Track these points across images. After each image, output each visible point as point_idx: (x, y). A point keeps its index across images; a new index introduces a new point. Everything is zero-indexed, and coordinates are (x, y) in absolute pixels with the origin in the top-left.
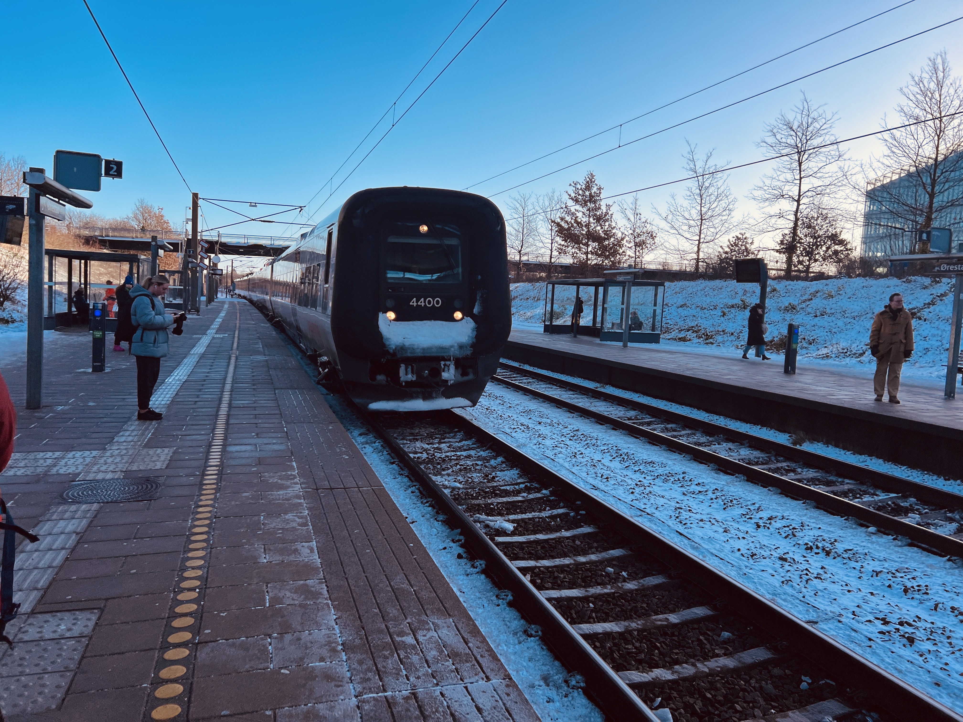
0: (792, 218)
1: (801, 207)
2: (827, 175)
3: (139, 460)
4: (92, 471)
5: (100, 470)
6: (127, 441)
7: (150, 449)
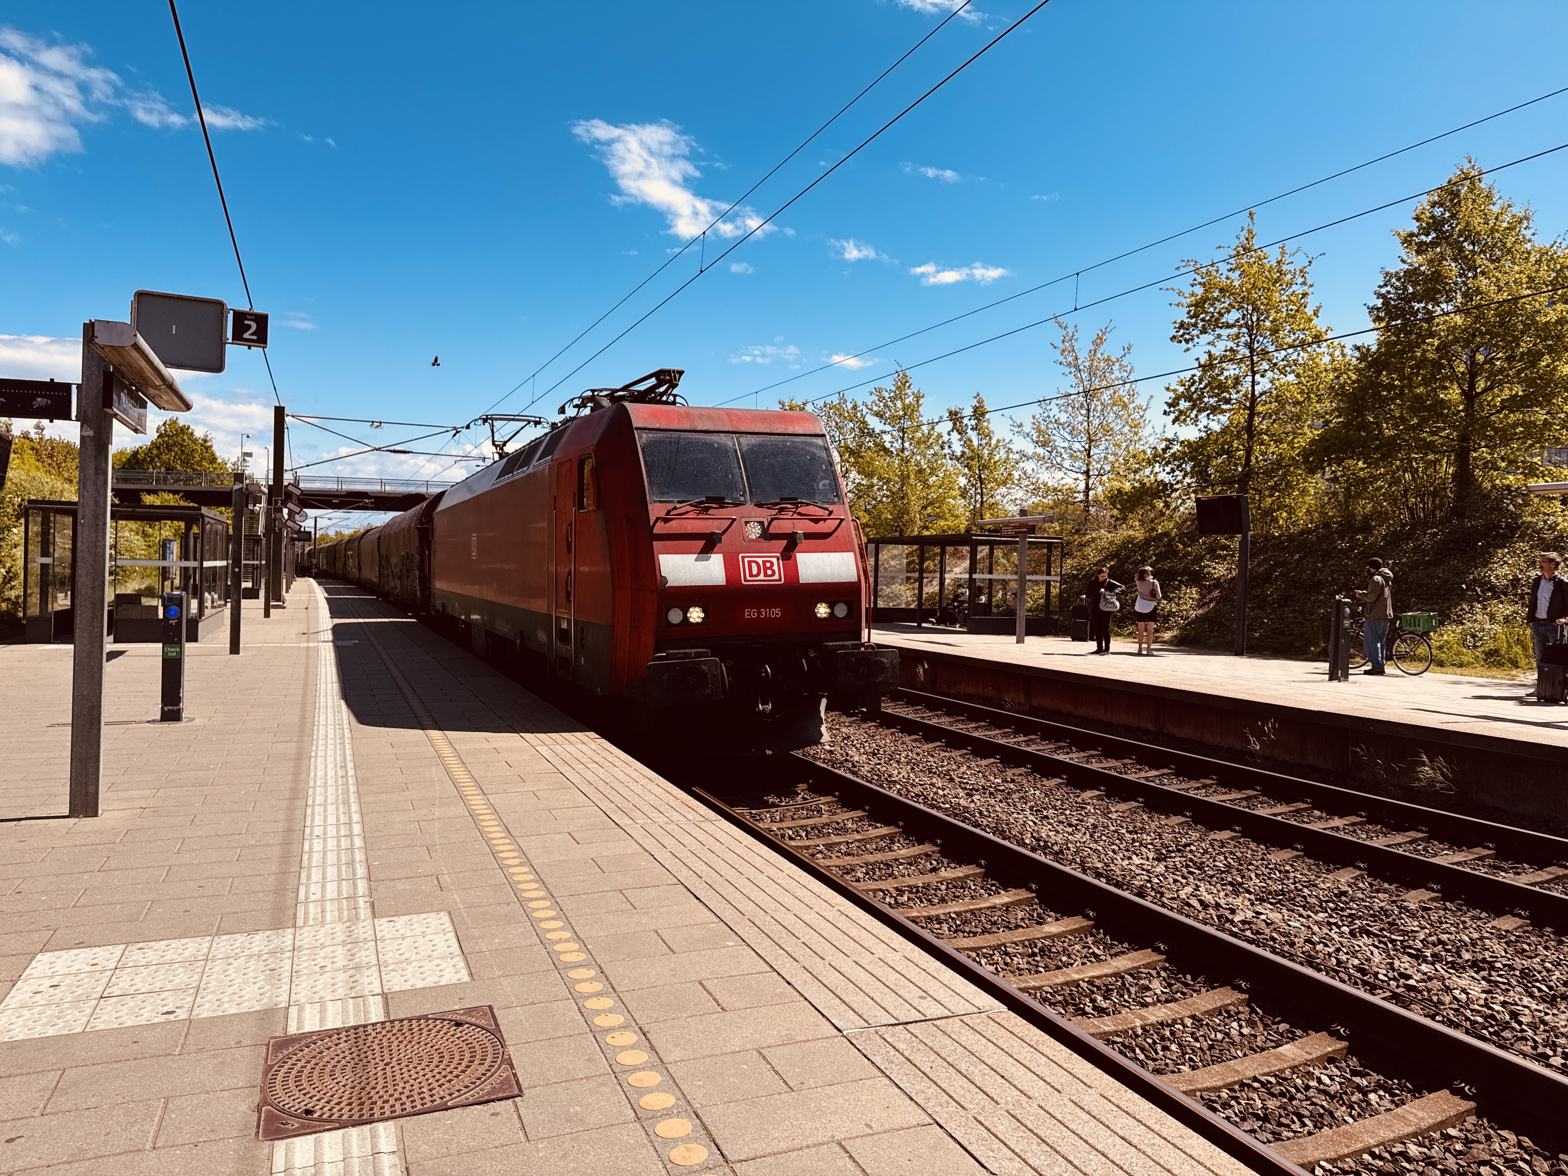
3: (391, 954)
4: (303, 1001)
5: (322, 993)
6: (329, 897)
7: (395, 919)
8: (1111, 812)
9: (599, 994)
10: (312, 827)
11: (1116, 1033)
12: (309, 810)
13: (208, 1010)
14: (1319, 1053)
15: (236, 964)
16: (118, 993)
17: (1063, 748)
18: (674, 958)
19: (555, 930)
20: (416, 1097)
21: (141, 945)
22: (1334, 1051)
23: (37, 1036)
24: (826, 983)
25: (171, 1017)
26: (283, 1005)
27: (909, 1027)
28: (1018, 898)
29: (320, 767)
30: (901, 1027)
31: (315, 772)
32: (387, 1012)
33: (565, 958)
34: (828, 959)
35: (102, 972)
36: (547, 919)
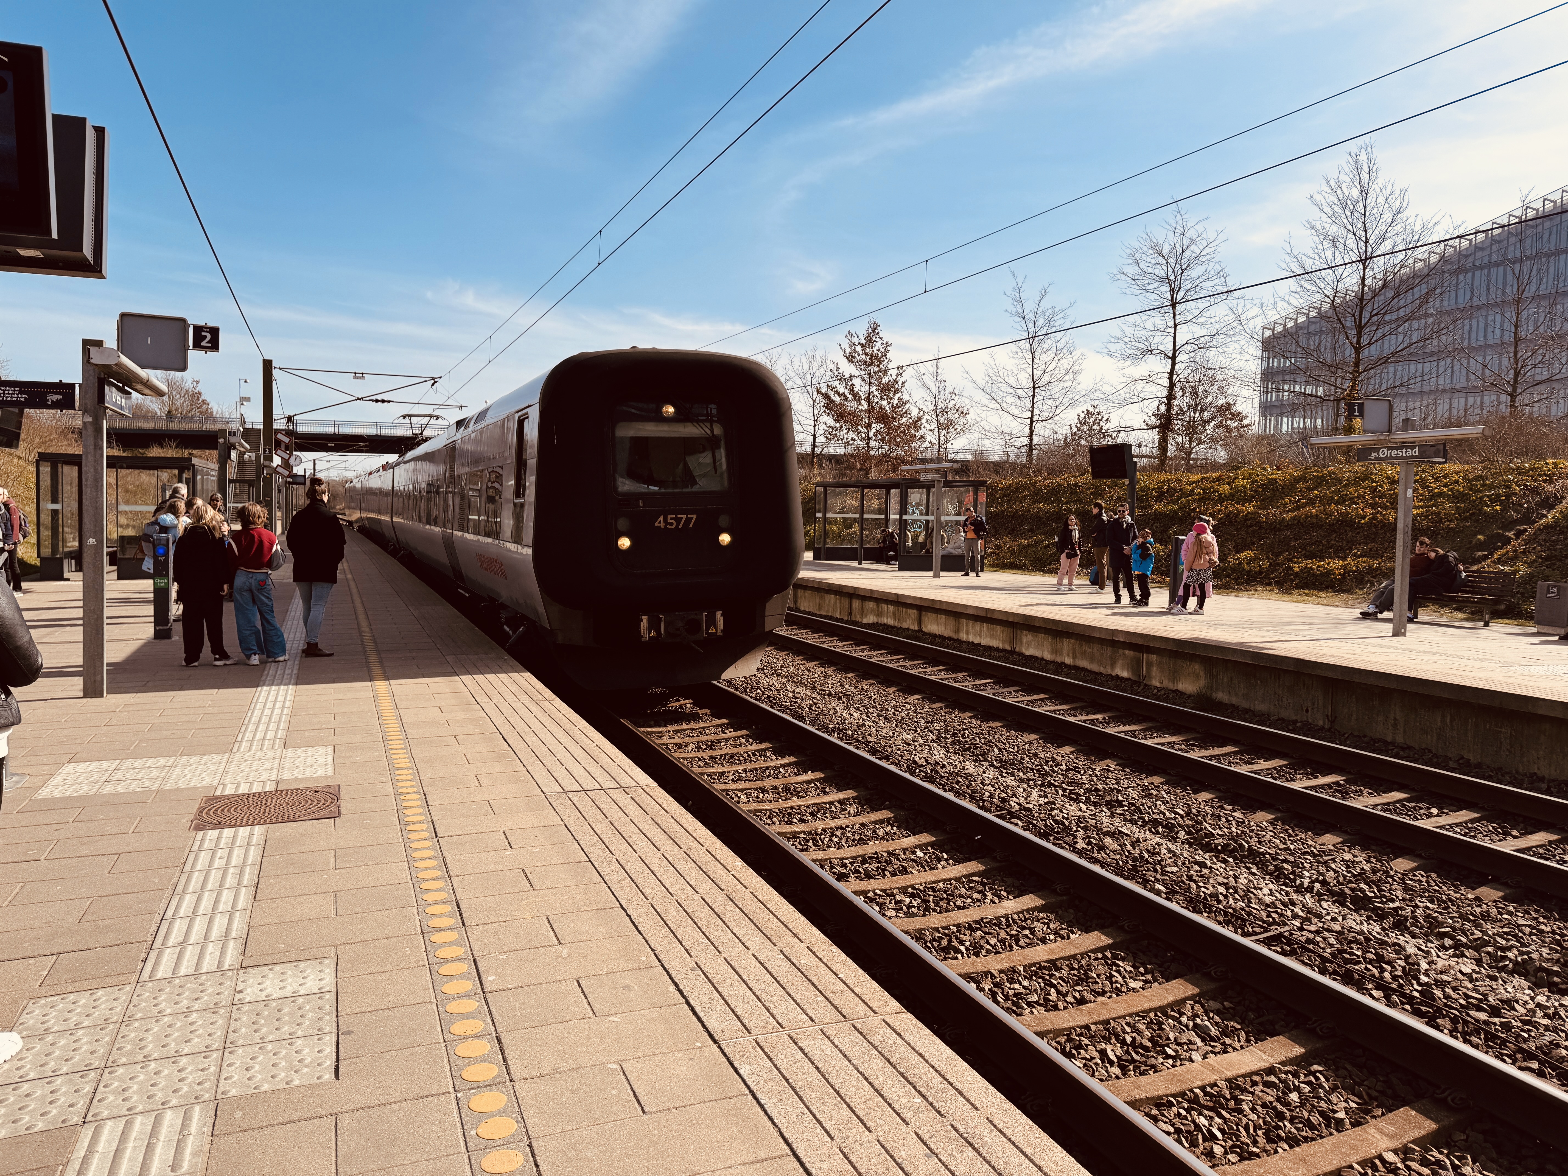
0: (1166, 383)
1: (1177, 367)
2: (1213, 320)
3: (287, 764)
4: (227, 783)
5: (239, 780)
6: (257, 739)
7: (298, 749)
9: (409, 780)
13: (169, 786)
15: (189, 768)
16: (116, 780)
19: (399, 754)
20: (280, 817)
21: (131, 760)
23: (68, 796)
24: (557, 777)
25: (147, 789)
26: (215, 784)
27: (588, 792)
30: (583, 792)
32: (276, 788)
35: (107, 771)
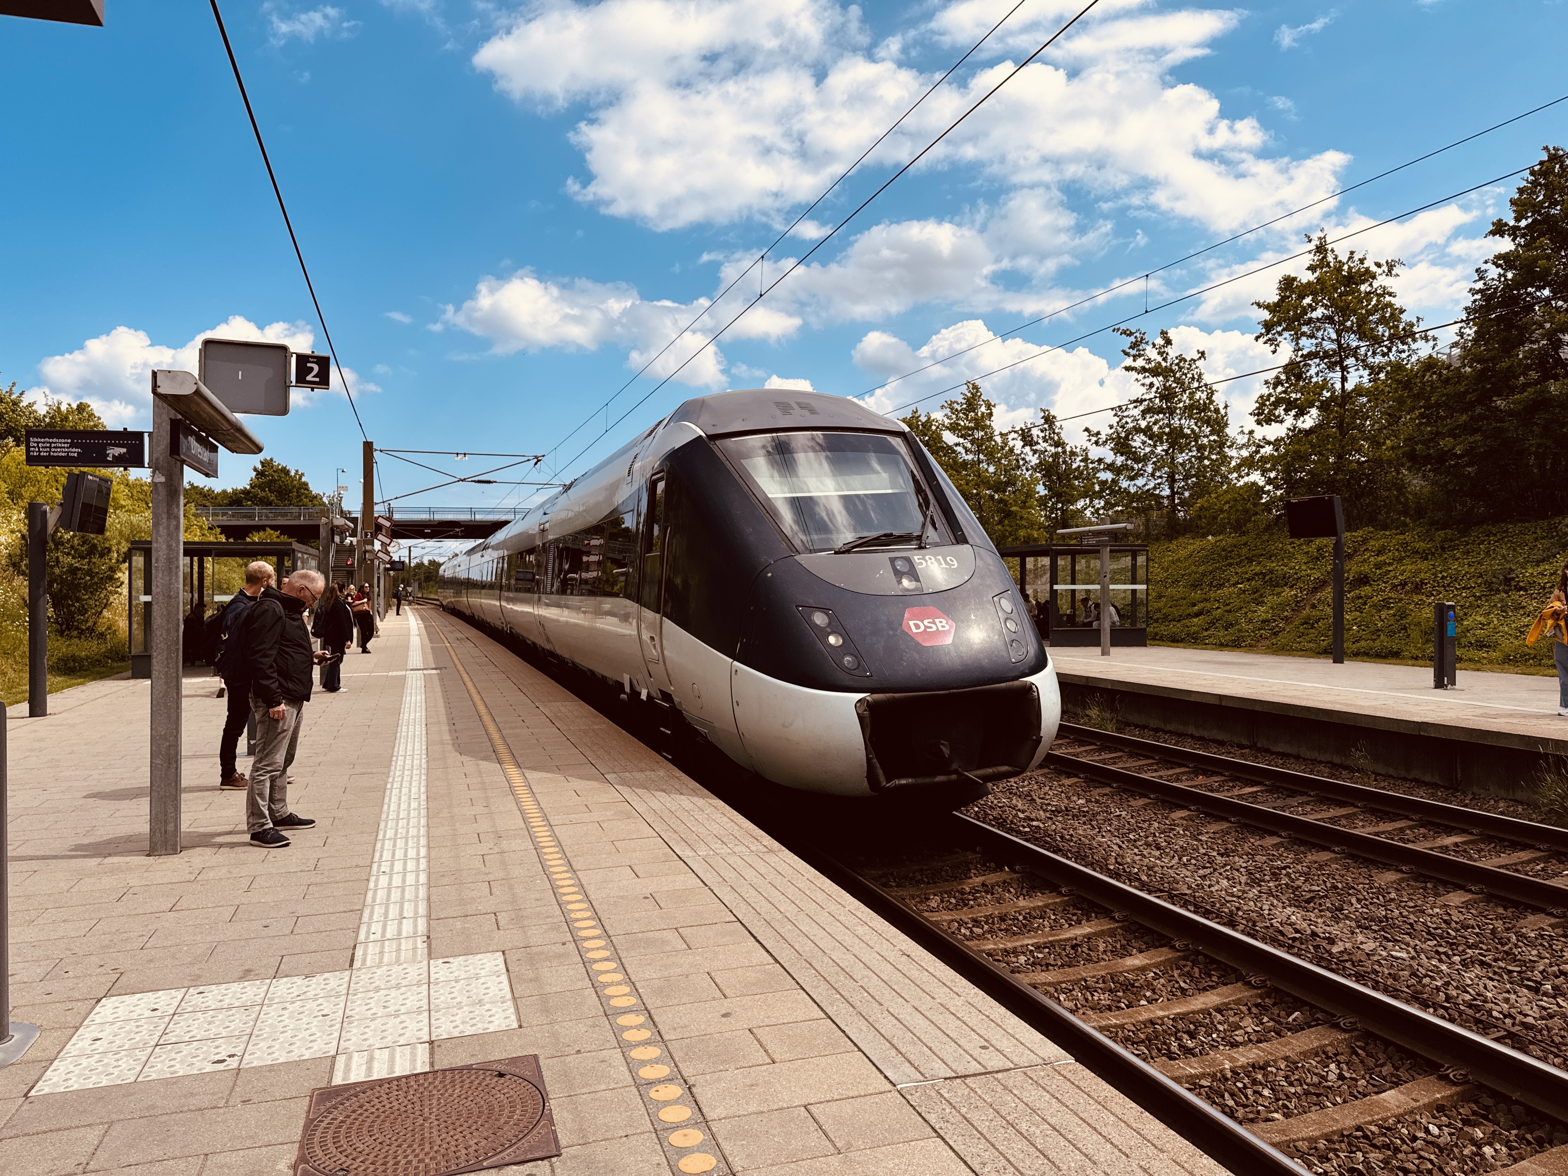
3: (443, 998)
4: (352, 1048)
5: (371, 1041)
6: (388, 936)
7: (450, 960)
8: (1201, 834)
9: (646, 1043)
10: (380, 862)
11: (1203, 1076)
12: (379, 845)
13: (258, 1058)
14: (1426, 1100)
15: (291, 1008)
16: (174, 1040)
17: (1152, 764)
18: (726, 1002)
19: (608, 972)
20: (451, 1154)
21: (201, 989)
22: (1443, 1097)
23: (91, 1086)
24: (882, 1031)
25: (221, 1067)
26: (333, 1053)
27: (968, 1081)
28: (1100, 928)
29: (394, 799)
30: (958, 1081)
31: (389, 806)
32: (432, 1064)
33: (614, 1002)
34: (886, 1004)
35: (162, 1017)
36: (601, 960)
